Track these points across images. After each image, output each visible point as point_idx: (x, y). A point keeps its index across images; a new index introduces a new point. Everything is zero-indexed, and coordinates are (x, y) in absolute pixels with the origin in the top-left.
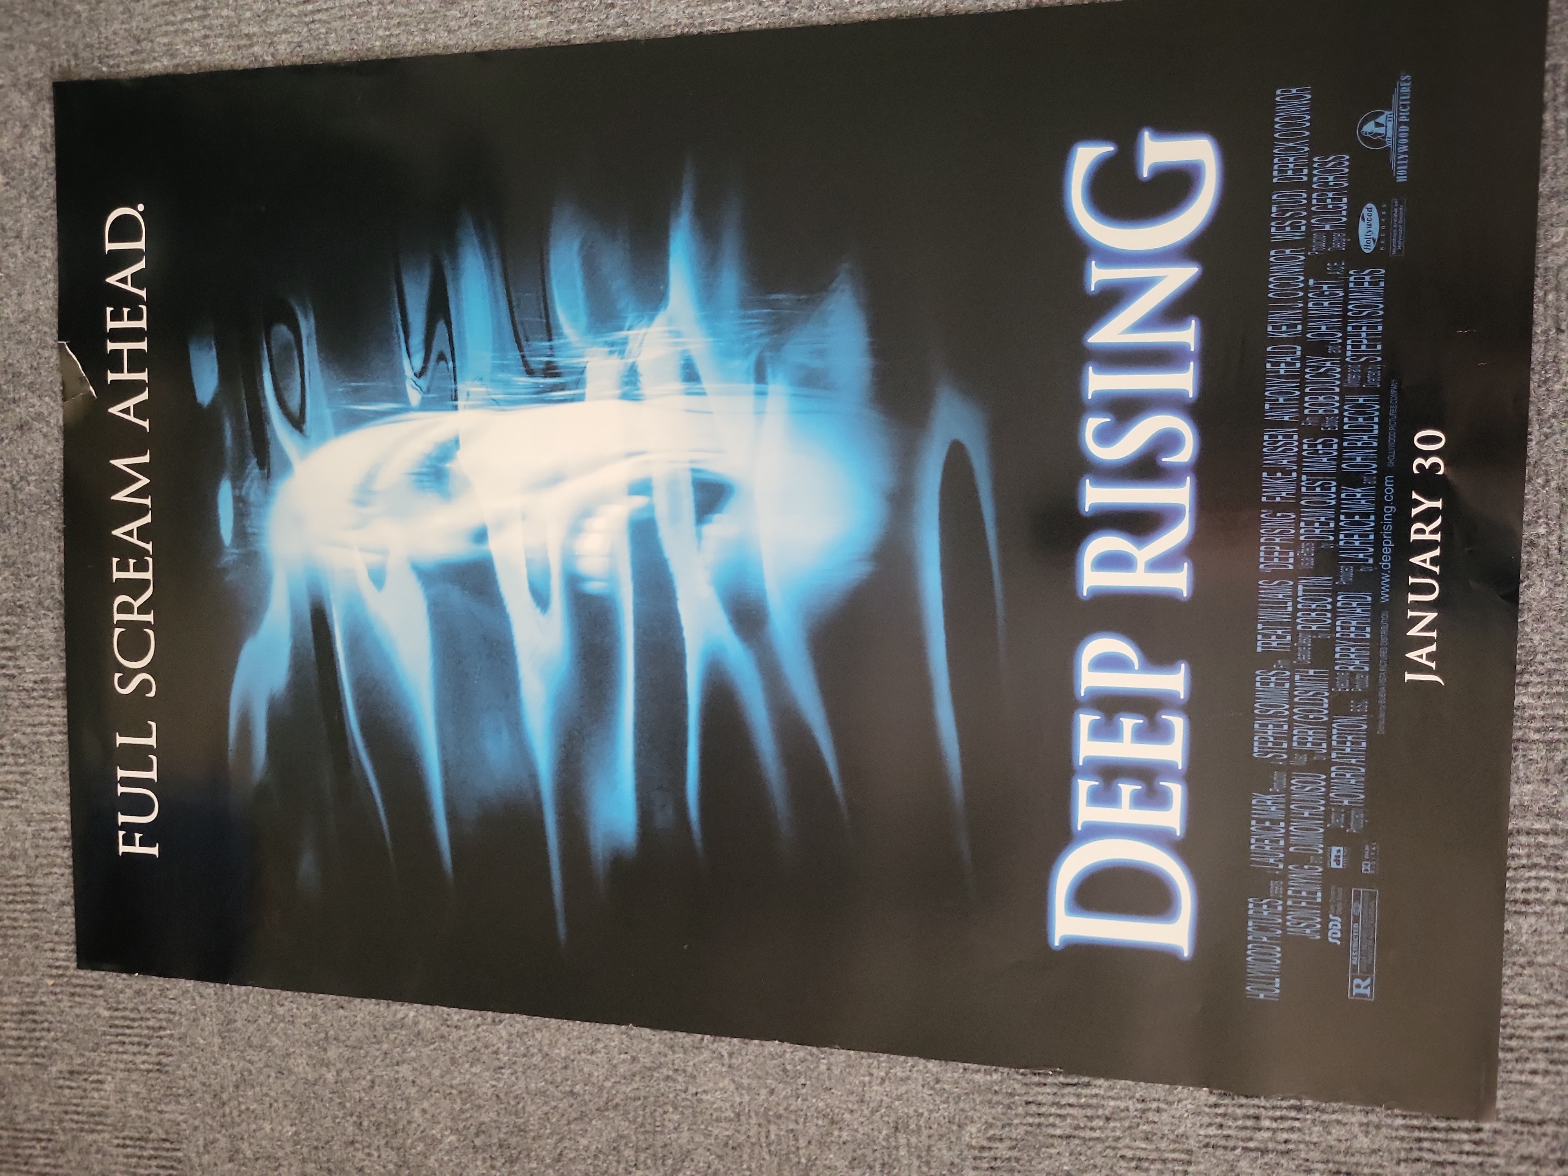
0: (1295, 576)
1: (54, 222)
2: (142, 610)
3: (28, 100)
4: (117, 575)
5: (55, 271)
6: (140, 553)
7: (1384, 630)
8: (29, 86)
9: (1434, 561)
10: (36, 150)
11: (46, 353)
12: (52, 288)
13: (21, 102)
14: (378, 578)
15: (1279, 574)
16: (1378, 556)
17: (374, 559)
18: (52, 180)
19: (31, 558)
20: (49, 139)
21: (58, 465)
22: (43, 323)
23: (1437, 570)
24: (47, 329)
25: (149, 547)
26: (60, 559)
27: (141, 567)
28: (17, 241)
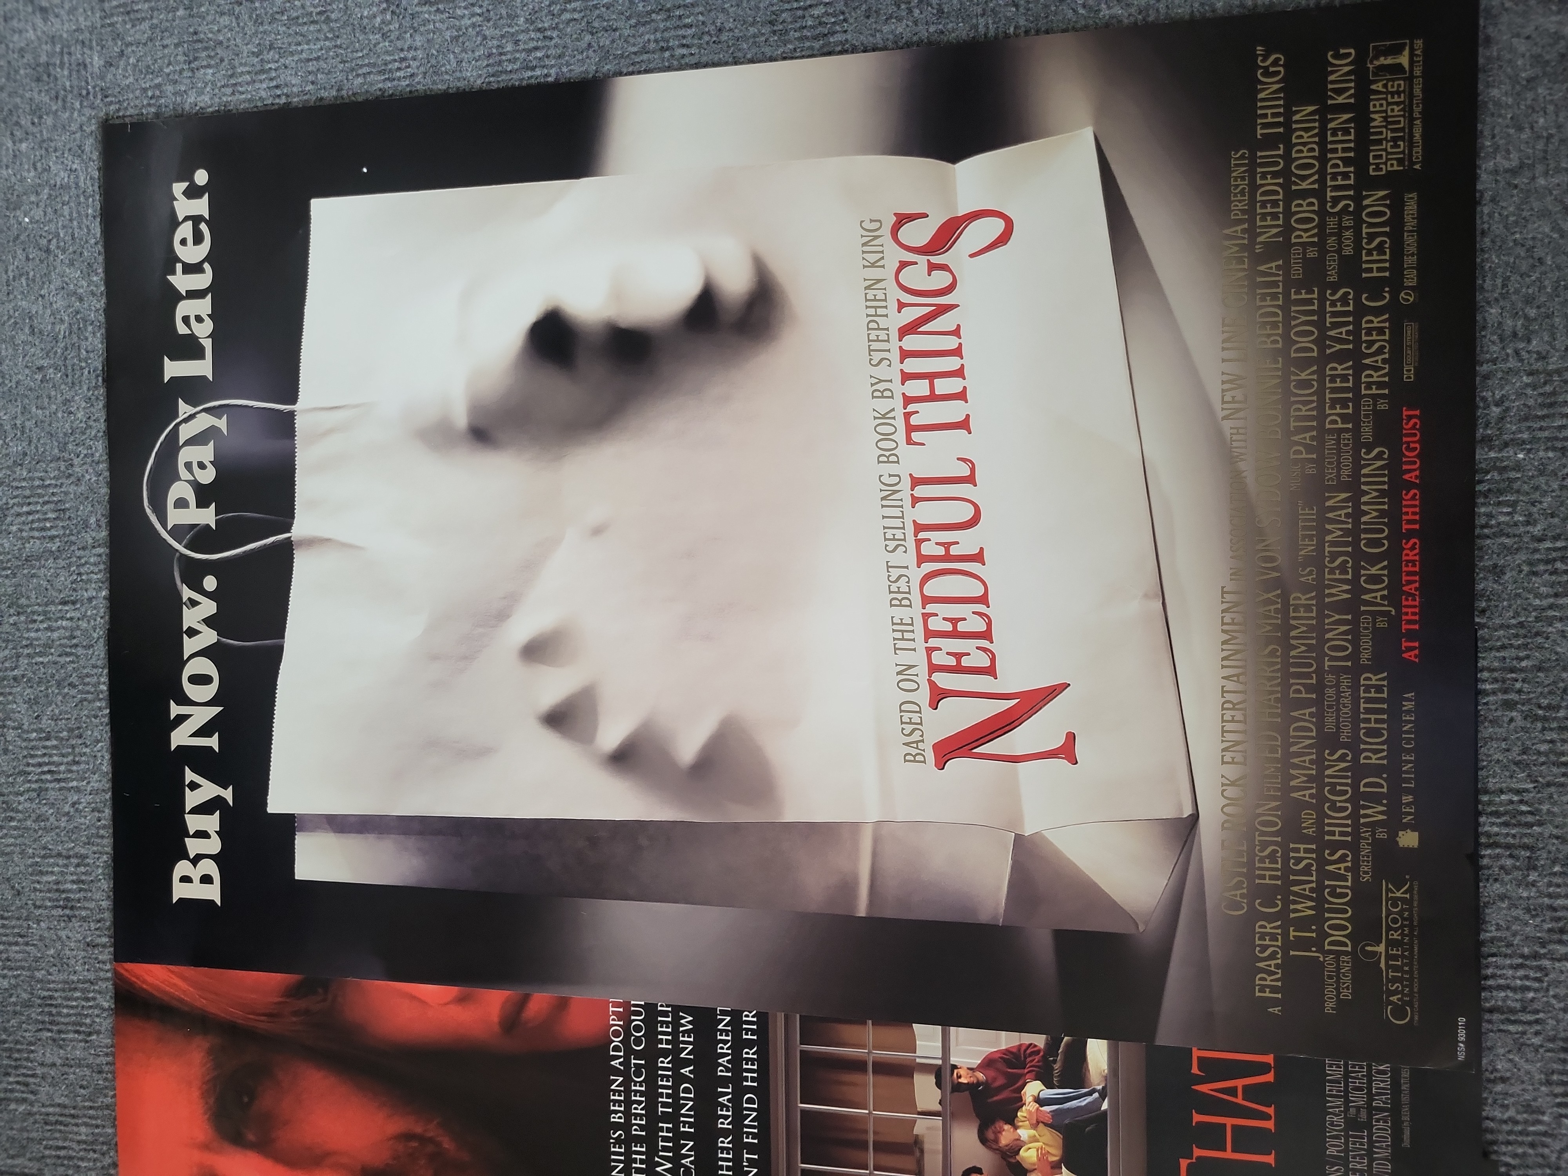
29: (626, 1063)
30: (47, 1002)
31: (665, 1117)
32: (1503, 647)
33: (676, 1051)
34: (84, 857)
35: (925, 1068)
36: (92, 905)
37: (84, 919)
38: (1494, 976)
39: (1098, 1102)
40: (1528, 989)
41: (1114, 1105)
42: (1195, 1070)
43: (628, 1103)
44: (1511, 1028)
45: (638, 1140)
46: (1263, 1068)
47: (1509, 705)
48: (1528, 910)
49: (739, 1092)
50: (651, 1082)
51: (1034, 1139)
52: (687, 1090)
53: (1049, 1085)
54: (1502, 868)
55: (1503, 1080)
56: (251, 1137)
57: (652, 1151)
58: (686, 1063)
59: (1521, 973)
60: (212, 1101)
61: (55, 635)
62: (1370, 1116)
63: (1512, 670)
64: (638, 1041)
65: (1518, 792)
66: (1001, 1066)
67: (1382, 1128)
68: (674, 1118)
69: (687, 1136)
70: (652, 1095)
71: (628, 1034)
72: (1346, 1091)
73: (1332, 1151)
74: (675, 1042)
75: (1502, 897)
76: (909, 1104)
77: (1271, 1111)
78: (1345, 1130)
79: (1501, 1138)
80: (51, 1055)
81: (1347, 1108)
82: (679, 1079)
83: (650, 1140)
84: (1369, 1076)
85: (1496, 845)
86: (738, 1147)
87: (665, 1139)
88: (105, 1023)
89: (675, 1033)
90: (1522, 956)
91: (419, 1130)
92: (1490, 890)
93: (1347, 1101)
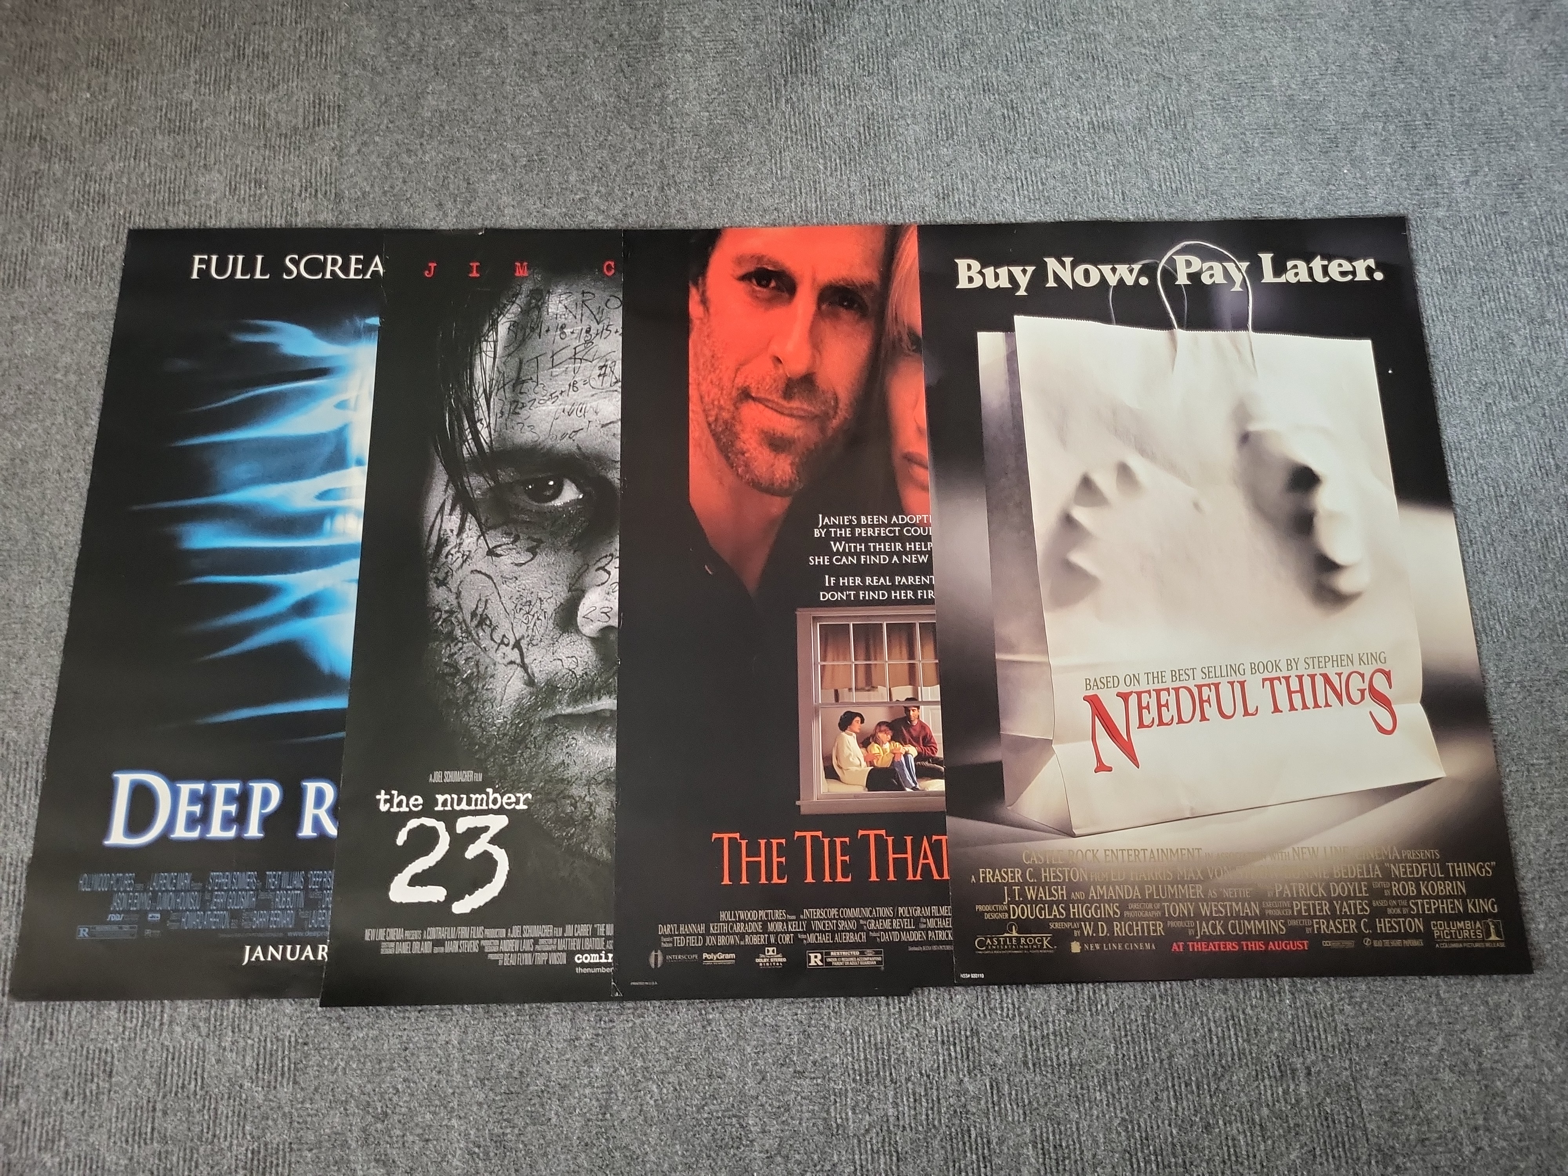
0: (306, 889)
1: (551, 227)
2: (333, 273)
3: (618, 214)
4: (353, 258)
6: (364, 271)
7: (274, 935)
8: (625, 215)
9: (307, 957)
12: (515, 225)
13: (616, 210)
14: (341, 405)
15: (307, 880)
16: (313, 929)
17: (352, 403)
18: (573, 227)
19: (367, 208)
20: (595, 225)
21: (417, 225)
23: (303, 958)
25: (368, 276)
26: (365, 225)
27: (357, 272)
29: (895, 525)
30: (886, 182)
31: (867, 548)
32: (1184, 995)
33: (907, 553)
34: (974, 205)
35: (916, 692)
36: (947, 211)
37: (938, 206)
38: (1006, 993)
39: (909, 786)
40: (1002, 1010)
41: (909, 795)
42: (935, 838)
43: (873, 526)
44: (980, 1002)
45: (853, 532)
46: (941, 873)
47: (1153, 999)
48: (1044, 1010)
49: (888, 589)
50: (886, 539)
51: (884, 751)
52: (885, 559)
53: (916, 760)
54: (1066, 997)
55: (951, 998)
56: (824, 307)
57: (848, 540)
58: (900, 559)
59: (1010, 1006)
60: (842, 283)
61: (1103, 188)
62: (923, 930)
63: (1173, 999)
64: (908, 531)
65: (1107, 1004)
66: (923, 733)
67: (916, 936)
68: (868, 552)
69: (859, 560)
70: (879, 539)
71: (912, 525)
72: (934, 917)
73: (901, 910)
74: (911, 552)
75: (1049, 996)
76: (895, 683)
77: (918, 878)
78: (913, 917)
79: (920, 998)
80: (855, 187)
81: (925, 917)
82: (890, 554)
83: (853, 539)
84: (944, 929)
85: (1078, 992)
86: (857, 588)
87: (855, 547)
88: (878, 218)
89: (915, 552)
90: (1019, 1008)
91: (841, 405)
92: (1053, 989)
93: (929, 918)
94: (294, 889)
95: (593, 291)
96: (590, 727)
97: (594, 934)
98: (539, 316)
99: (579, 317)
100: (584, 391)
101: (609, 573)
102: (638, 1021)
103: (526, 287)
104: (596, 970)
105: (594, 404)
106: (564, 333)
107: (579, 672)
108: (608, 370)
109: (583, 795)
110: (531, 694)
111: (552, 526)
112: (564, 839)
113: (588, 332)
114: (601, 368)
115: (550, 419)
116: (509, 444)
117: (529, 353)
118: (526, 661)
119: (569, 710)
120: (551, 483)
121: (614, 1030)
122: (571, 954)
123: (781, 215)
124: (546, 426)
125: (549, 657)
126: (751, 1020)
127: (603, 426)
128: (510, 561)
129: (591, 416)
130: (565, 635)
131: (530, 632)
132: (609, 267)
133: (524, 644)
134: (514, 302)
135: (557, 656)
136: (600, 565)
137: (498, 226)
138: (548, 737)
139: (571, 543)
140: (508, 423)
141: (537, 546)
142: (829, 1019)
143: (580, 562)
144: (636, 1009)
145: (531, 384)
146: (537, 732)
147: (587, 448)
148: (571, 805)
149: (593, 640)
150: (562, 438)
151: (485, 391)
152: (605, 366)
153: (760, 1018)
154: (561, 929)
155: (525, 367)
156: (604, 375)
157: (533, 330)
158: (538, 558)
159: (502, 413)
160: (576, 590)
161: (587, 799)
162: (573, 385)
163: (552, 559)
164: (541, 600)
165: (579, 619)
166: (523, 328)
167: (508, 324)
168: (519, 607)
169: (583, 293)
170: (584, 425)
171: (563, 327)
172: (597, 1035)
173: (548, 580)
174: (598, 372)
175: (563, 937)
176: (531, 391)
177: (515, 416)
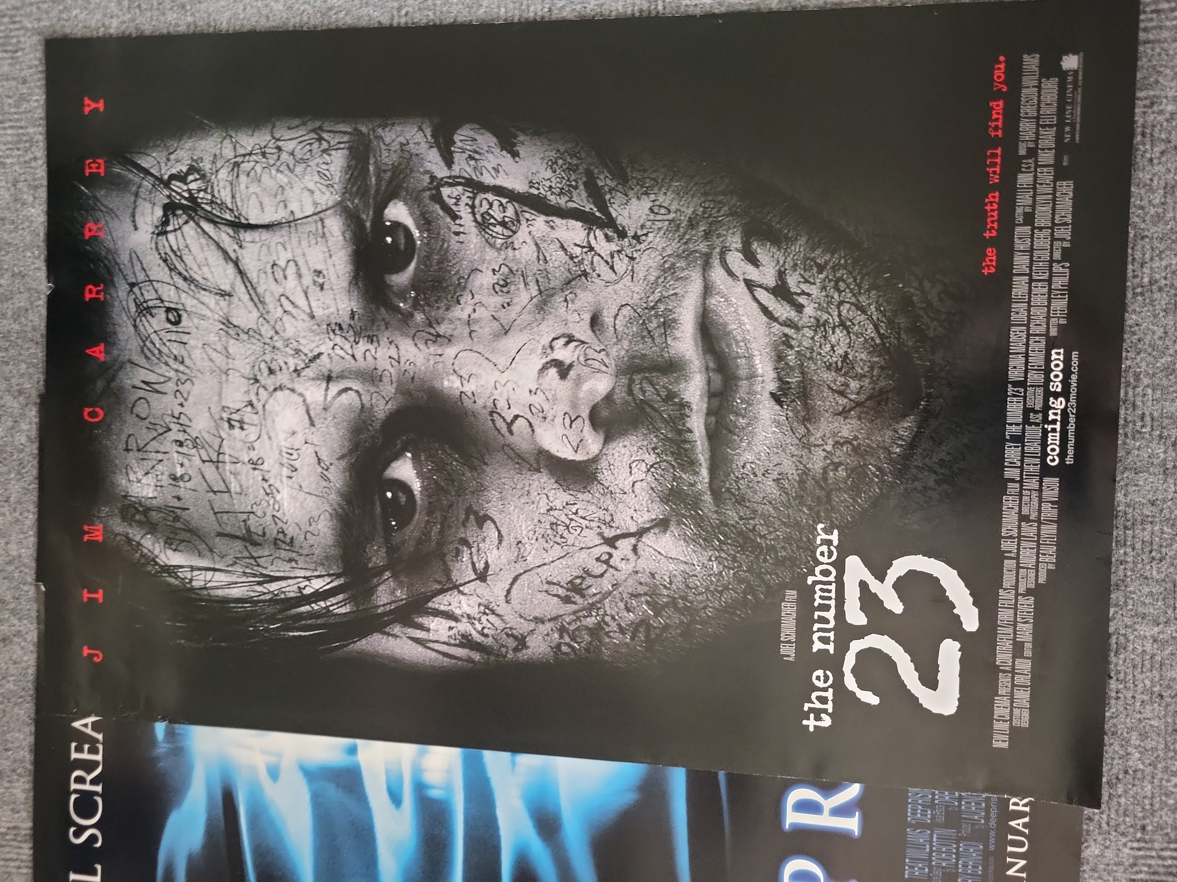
0: (931, 827)
1: (36, 493)
2: (93, 782)
3: (18, 402)
4: (74, 755)
5: (35, 529)
6: (93, 741)
7: (991, 868)
8: (20, 392)
9: (1025, 825)
10: (23, 439)
11: (26, 588)
12: (32, 540)
13: (13, 404)
14: (274, 773)
15: (920, 825)
16: (987, 818)
17: (271, 759)
18: (35, 462)
19: (8, 737)
20: (34, 433)
21: (32, 671)
22: (24, 565)
23: (1027, 831)
24: (27, 570)
25: (100, 737)
26: (31, 739)
27: (93, 750)
28: (6, 504)
94: (931, 842)
95: (124, 437)
96: (729, 443)
97: (1019, 439)
98: (159, 509)
99: (160, 456)
100: (263, 449)
101: (516, 417)
102: (1146, 381)
103: (118, 526)
104: (1071, 437)
105: (282, 436)
106: (182, 477)
107: (651, 459)
108: (235, 417)
109: (823, 454)
110: (679, 523)
111: (447, 492)
112: (883, 481)
113: (181, 444)
114: (231, 427)
115: (301, 496)
116: (335, 552)
117: (209, 524)
118: (633, 529)
119: (704, 472)
120: (389, 495)
121: (1156, 414)
122: (1046, 471)
123: (22, 178)
124: (311, 501)
125: (629, 499)
126: (1154, 224)
127: (312, 424)
128: (495, 551)
129: (298, 441)
130: (600, 476)
131: (594, 524)
132: (93, 414)
133: (609, 533)
134: (139, 544)
135: (628, 488)
136: (504, 430)
137: (34, 564)
138: (741, 500)
139: (473, 468)
140: (305, 552)
141: (476, 513)
142: (1161, 112)
143: (500, 456)
144: (1128, 384)
145: (252, 521)
146: (732, 515)
147: (342, 447)
148: (836, 469)
149: (608, 439)
150: (328, 480)
151: (259, 583)
152: (229, 420)
153: (1152, 211)
154: (1010, 485)
155: (228, 529)
156: (241, 422)
157: (177, 518)
158: (492, 513)
159: (290, 560)
160: (538, 463)
161: (829, 448)
162: (255, 464)
163: (493, 495)
164: (551, 509)
165: (579, 457)
166: (175, 531)
167: (169, 552)
168: (558, 539)
169: (127, 450)
170: (310, 449)
171: (174, 478)
172: (1161, 437)
173: (523, 500)
174: (237, 431)
175: (1021, 482)
176: (262, 521)
177: (296, 543)
